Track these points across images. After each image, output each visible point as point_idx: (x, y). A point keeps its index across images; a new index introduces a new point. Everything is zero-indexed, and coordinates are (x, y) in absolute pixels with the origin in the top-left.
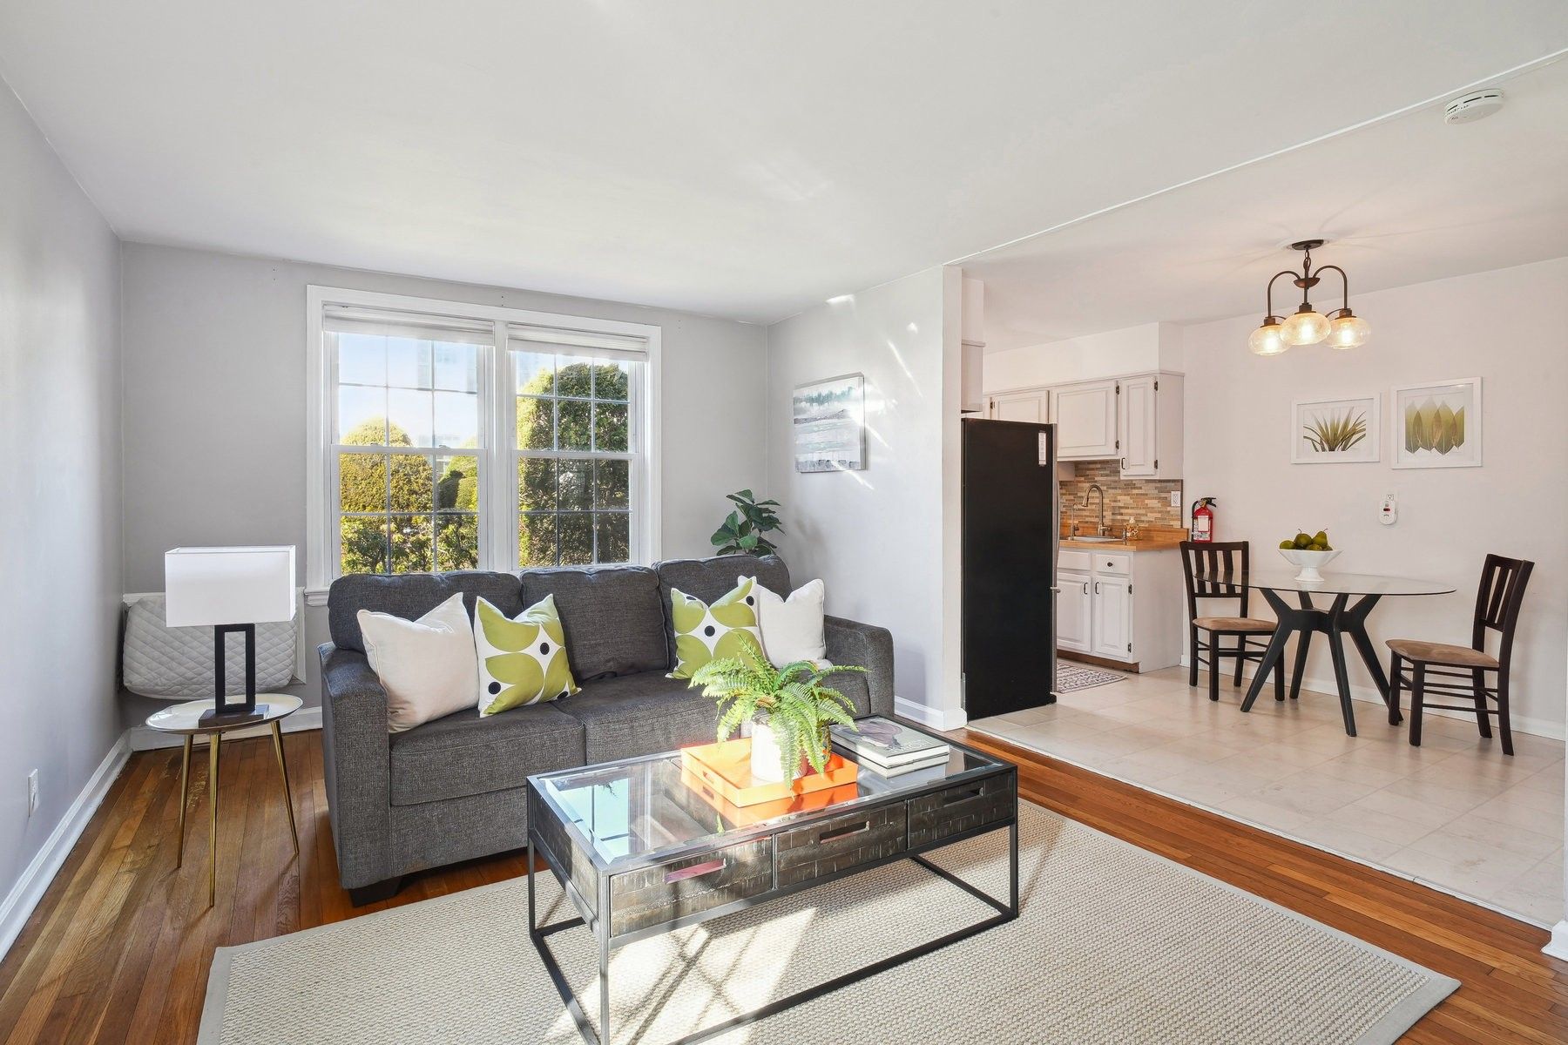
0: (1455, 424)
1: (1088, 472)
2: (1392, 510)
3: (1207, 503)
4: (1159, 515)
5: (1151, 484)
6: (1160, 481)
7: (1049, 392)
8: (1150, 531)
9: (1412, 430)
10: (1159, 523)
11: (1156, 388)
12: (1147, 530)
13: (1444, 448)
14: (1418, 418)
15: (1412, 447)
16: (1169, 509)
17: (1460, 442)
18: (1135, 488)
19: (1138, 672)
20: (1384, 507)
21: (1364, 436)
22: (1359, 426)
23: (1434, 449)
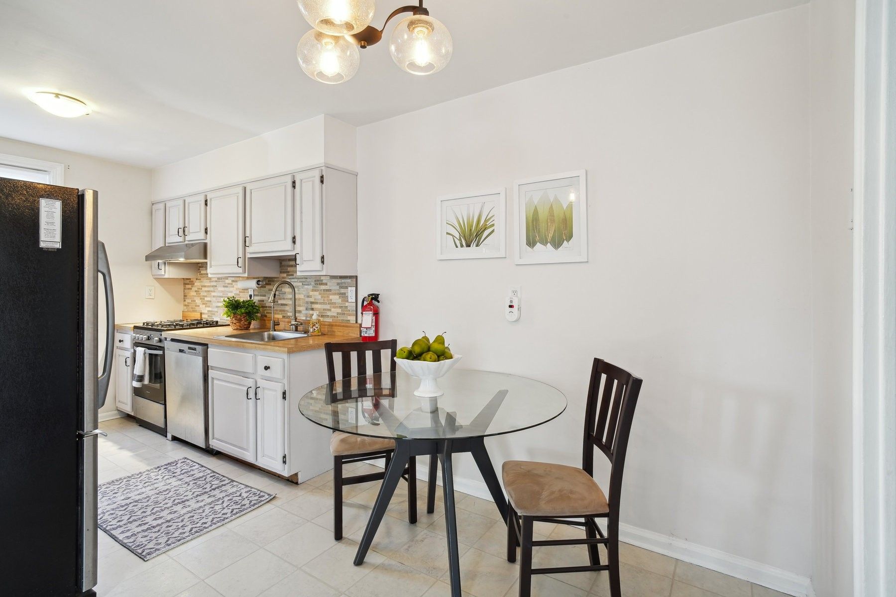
0: (566, 220)
1: (289, 269)
2: (516, 307)
3: (372, 299)
4: (339, 310)
5: (334, 281)
6: (341, 277)
7: (245, 188)
8: (332, 325)
9: (531, 224)
10: (341, 318)
11: (322, 182)
12: (331, 325)
13: (557, 244)
14: (536, 212)
15: (531, 243)
16: (347, 304)
17: (570, 237)
18: (322, 284)
19: (297, 483)
20: (509, 304)
21: (493, 231)
22: (489, 222)
23: (549, 244)
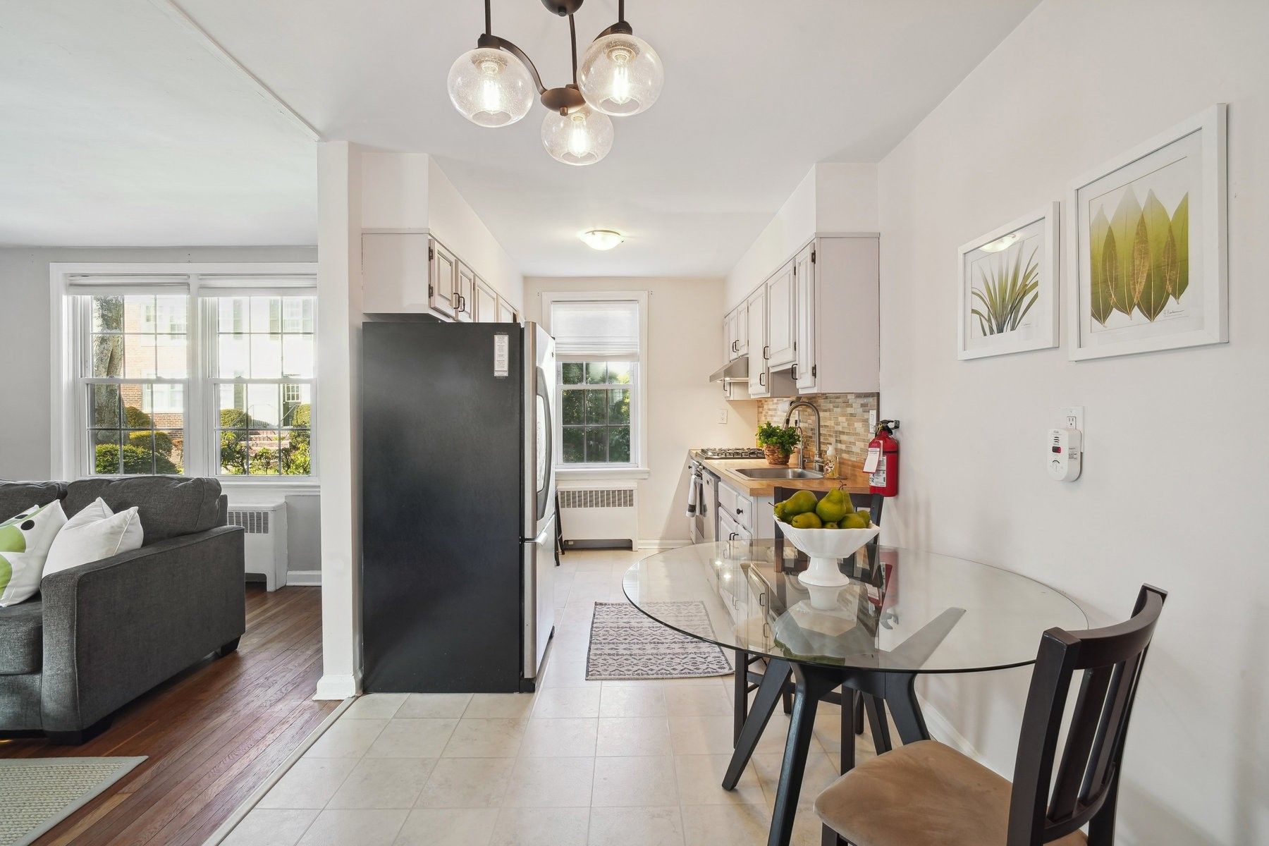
2: (1064, 450)
3: (883, 428)
4: (863, 446)
5: (859, 400)
6: (865, 395)
7: (767, 285)
9: (1100, 270)
11: (814, 261)
12: (853, 466)
14: (1111, 241)
15: (1101, 313)
20: (1054, 444)
21: (1036, 296)
22: (1030, 279)
23: (1136, 310)
